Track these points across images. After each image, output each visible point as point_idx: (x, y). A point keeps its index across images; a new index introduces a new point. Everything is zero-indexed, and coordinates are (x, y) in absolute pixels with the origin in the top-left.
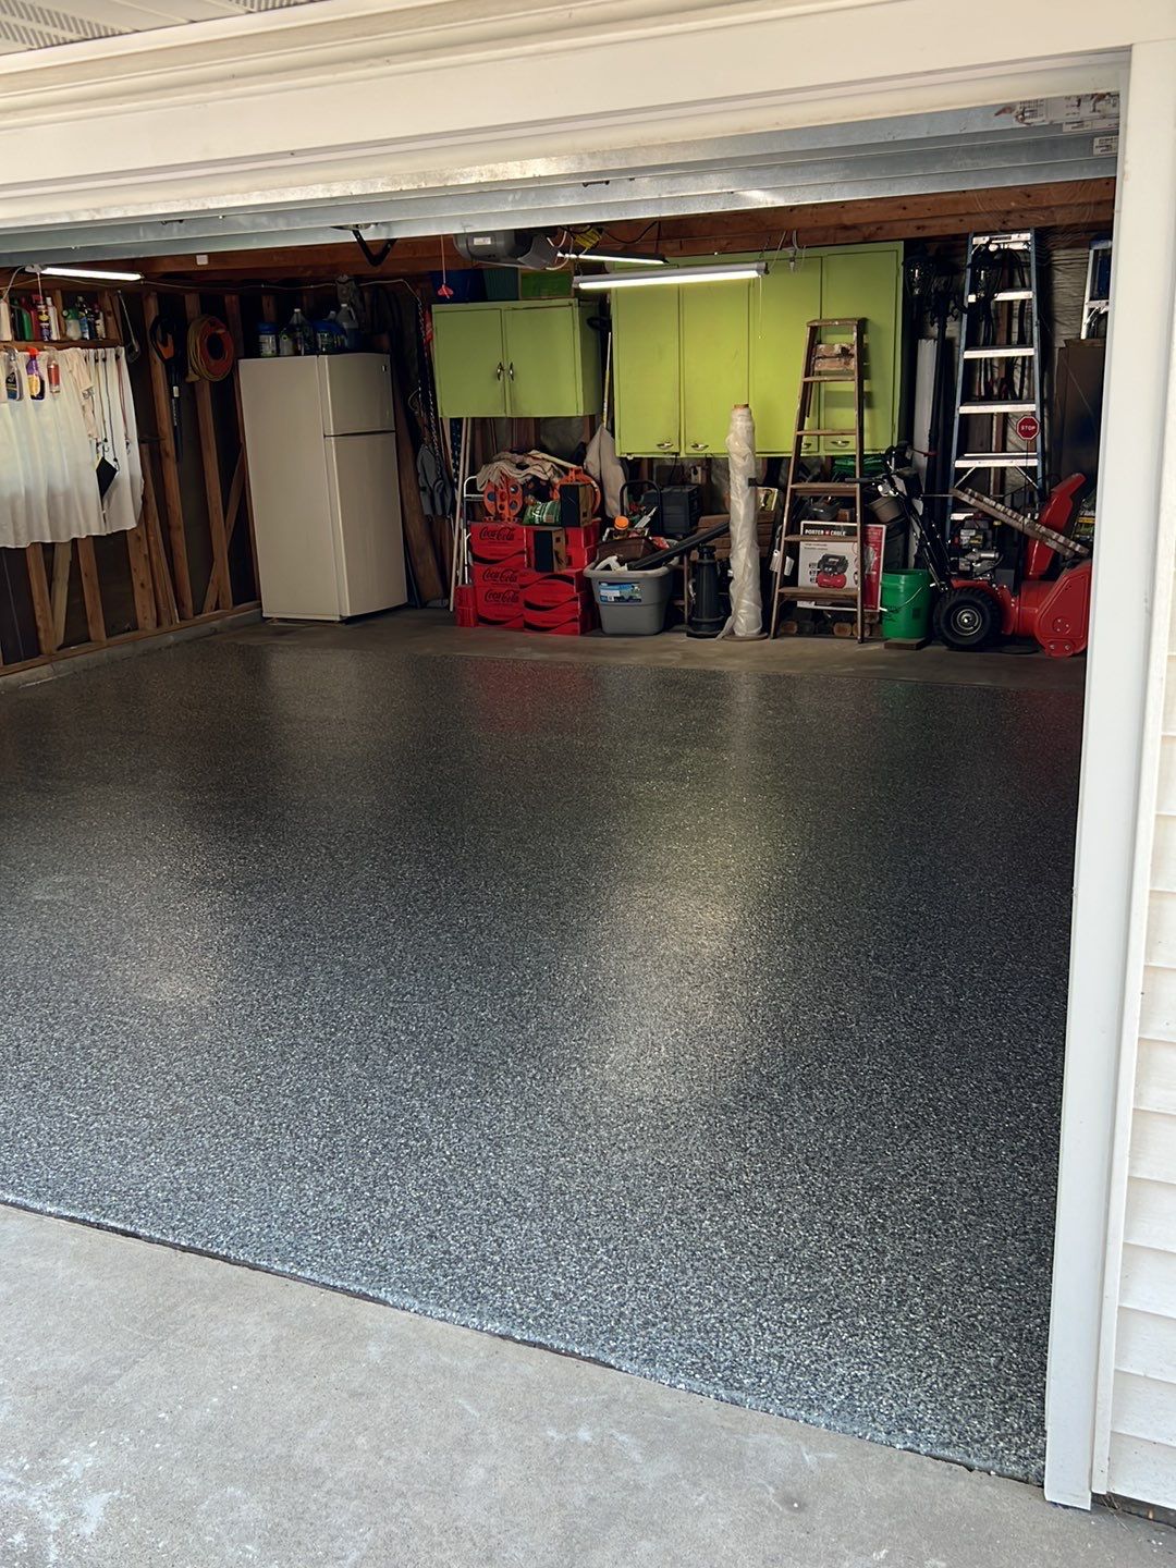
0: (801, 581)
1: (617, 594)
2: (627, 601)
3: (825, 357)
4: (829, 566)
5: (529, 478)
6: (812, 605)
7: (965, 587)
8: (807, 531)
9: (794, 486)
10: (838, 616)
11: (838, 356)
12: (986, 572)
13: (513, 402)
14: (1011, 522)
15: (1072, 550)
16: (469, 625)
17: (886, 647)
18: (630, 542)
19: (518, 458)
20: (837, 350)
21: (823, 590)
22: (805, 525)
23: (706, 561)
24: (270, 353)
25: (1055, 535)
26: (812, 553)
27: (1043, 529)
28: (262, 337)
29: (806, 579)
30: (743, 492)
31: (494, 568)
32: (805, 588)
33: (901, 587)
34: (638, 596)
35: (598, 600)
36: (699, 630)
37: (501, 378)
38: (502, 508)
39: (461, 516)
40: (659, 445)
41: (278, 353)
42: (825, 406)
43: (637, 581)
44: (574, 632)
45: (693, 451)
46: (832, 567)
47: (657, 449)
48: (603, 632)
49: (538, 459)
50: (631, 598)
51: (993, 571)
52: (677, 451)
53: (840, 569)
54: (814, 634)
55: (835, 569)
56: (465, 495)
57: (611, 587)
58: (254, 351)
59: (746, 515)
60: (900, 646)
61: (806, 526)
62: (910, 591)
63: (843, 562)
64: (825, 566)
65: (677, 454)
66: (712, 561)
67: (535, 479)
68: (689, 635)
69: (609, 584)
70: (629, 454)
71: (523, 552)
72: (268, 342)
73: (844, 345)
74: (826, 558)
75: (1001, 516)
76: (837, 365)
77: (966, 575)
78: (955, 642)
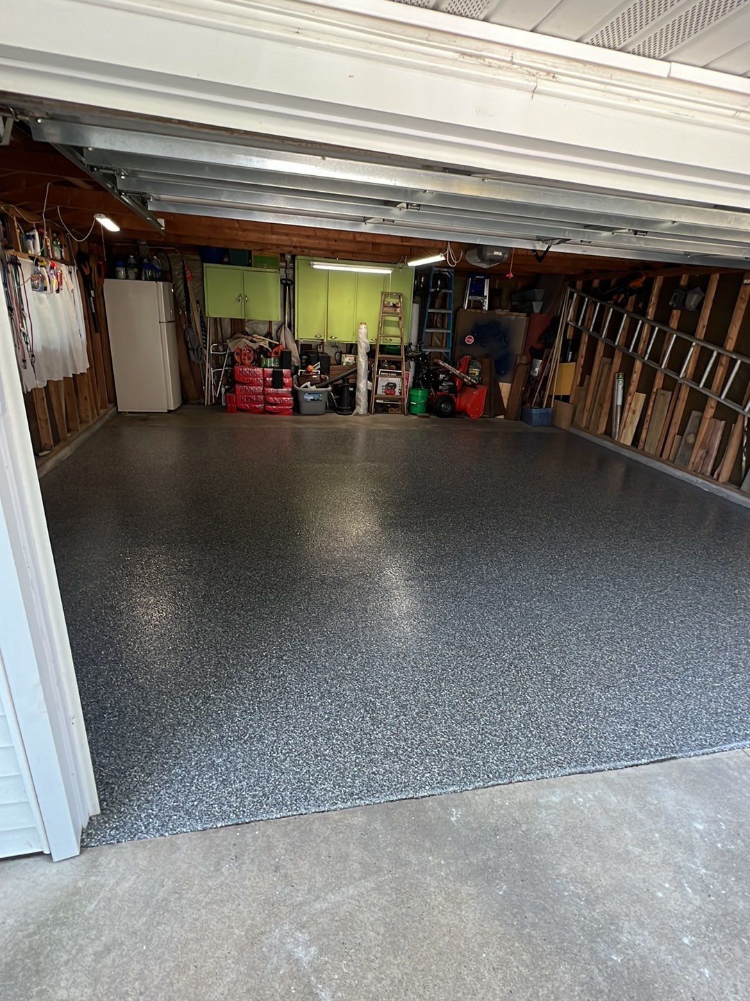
0: (378, 393)
1: (312, 398)
2: (316, 401)
3: (387, 307)
4: (390, 387)
5: (257, 347)
6: (382, 402)
7: (441, 395)
9: (379, 356)
10: (392, 406)
11: (392, 307)
12: (447, 390)
13: (246, 313)
14: (454, 372)
15: (472, 382)
18: (313, 376)
19: (250, 338)
20: (391, 304)
21: (387, 396)
23: (346, 385)
24: (123, 277)
25: (467, 377)
26: (383, 382)
27: (463, 375)
28: (118, 269)
29: (380, 391)
30: (364, 357)
32: (380, 395)
33: (420, 395)
34: (320, 399)
35: (302, 400)
36: (343, 413)
37: (240, 301)
38: (244, 359)
39: (209, 362)
40: (315, 336)
41: (127, 277)
43: (321, 392)
44: (289, 414)
45: (331, 339)
47: (315, 338)
49: (258, 339)
50: (317, 399)
51: (449, 390)
53: (393, 388)
54: (381, 412)
56: (211, 353)
58: (113, 275)
59: (365, 366)
61: (382, 372)
62: (423, 396)
63: (395, 385)
64: (388, 387)
65: (324, 340)
66: (348, 384)
67: (261, 347)
68: (339, 415)
69: (309, 394)
70: (301, 339)
72: (122, 273)
73: (394, 303)
74: (388, 383)
75: (451, 370)
76: (392, 310)
77: (441, 391)
78: (441, 414)
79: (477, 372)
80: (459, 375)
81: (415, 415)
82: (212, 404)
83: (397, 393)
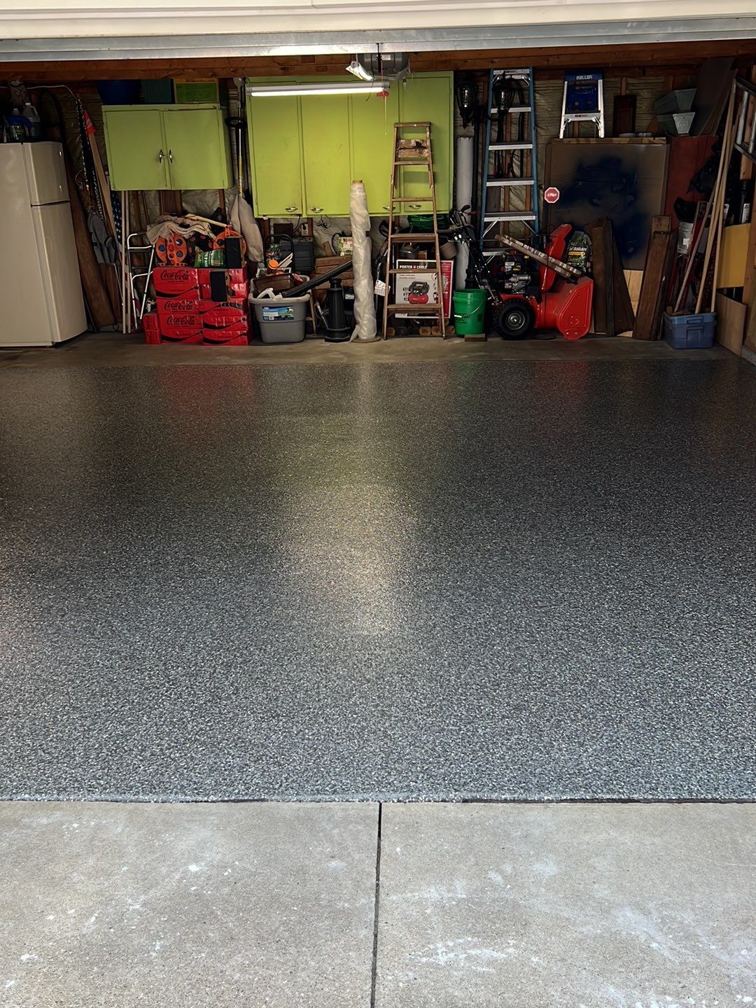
0: (397, 301)
1: (276, 314)
2: (284, 319)
3: (404, 148)
4: (417, 289)
5: (192, 234)
6: (405, 316)
7: (509, 299)
8: (401, 266)
9: (393, 236)
10: (424, 323)
11: (414, 147)
12: (521, 289)
13: (172, 180)
14: (534, 256)
15: (571, 272)
16: (156, 343)
17: (466, 341)
18: (279, 278)
19: (180, 220)
20: (413, 143)
21: (414, 306)
22: (399, 262)
23: (336, 289)
25: (561, 264)
26: (404, 281)
27: (553, 260)
29: (401, 298)
30: (363, 241)
31: (173, 301)
32: (400, 305)
33: (469, 301)
34: (292, 315)
35: (261, 320)
36: (334, 337)
37: (162, 160)
38: (172, 256)
39: (126, 263)
40: (287, 209)
42: (404, 182)
44: (243, 343)
45: (312, 213)
46: (419, 290)
47: (286, 212)
48: (262, 342)
49: (194, 220)
50: (286, 317)
51: (525, 288)
52: (301, 213)
53: (424, 291)
54: (406, 335)
55: (420, 291)
56: (129, 248)
57: (272, 310)
59: (366, 257)
60: (475, 340)
62: (474, 305)
63: (426, 287)
64: (413, 290)
65: (300, 215)
66: (340, 289)
67: (197, 234)
68: (327, 340)
69: (270, 308)
70: (264, 216)
71: (196, 288)
73: (418, 140)
74: (414, 284)
75: (528, 252)
76: (414, 154)
77: (509, 291)
78: (508, 334)
79: (581, 252)
80: (545, 262)
81: (462, 336)
82: (135, 332)
83: (431, 300)
